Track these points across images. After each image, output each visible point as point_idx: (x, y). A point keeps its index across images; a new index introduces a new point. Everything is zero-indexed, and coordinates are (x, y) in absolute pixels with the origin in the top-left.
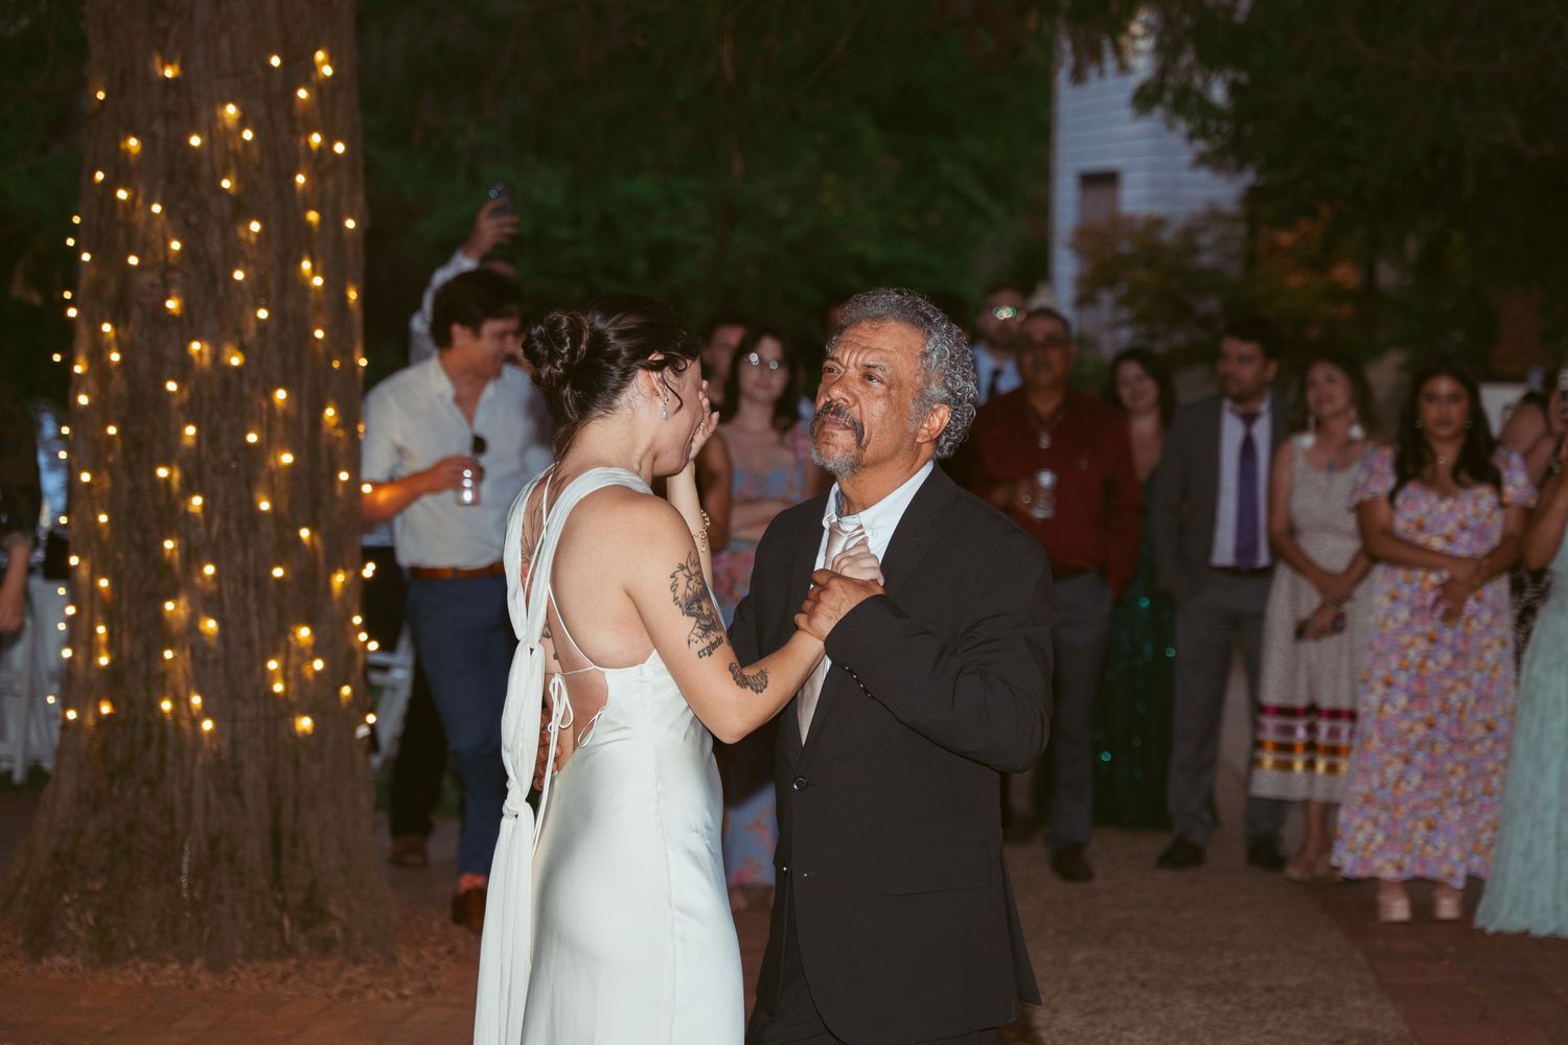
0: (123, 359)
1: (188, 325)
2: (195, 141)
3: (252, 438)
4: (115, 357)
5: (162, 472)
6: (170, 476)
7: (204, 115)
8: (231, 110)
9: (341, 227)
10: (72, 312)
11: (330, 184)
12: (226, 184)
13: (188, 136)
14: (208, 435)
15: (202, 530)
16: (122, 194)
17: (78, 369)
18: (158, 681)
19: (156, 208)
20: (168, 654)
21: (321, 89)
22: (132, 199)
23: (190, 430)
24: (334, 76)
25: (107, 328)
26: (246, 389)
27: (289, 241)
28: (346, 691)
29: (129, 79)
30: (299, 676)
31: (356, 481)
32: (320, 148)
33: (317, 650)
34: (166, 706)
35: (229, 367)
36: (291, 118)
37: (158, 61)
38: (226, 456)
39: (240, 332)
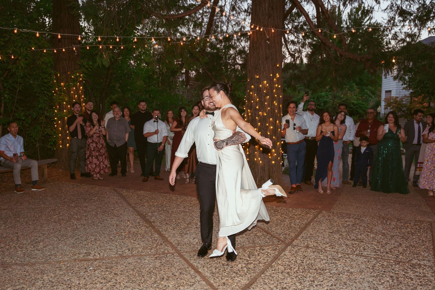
0: (251, 115)
1: (259, 110)
2: (261, 86)
3: (267, 125)
4: (250, 114)
7: (262, 82)
8: (265, 82)
9: (279, 97)
10: (245, 108)
11: (278, 91)
12: (265, 91)
13: (260, 85)
14: (262, 124)
16: (251, 93)
17: (245, 116)
18: (254, 156)
19: (255, 95)
20: (256, 153)
21: (277, 79)
22: (253, 94)
23: (259, 124)
24: (279, 77)
25: (249, 110)
26: (267, 118)
27: (273, 99)
28: (279, 158)
29: (252, 78)
30: (273, 156)
31: (281, 130)
32: (277, 87)
33: (275, 153)
34: (256, 159)
35: (264, 115)
36: (273, 83)
37: (256, 76)
38: (264, 127)
39: (266, 111)
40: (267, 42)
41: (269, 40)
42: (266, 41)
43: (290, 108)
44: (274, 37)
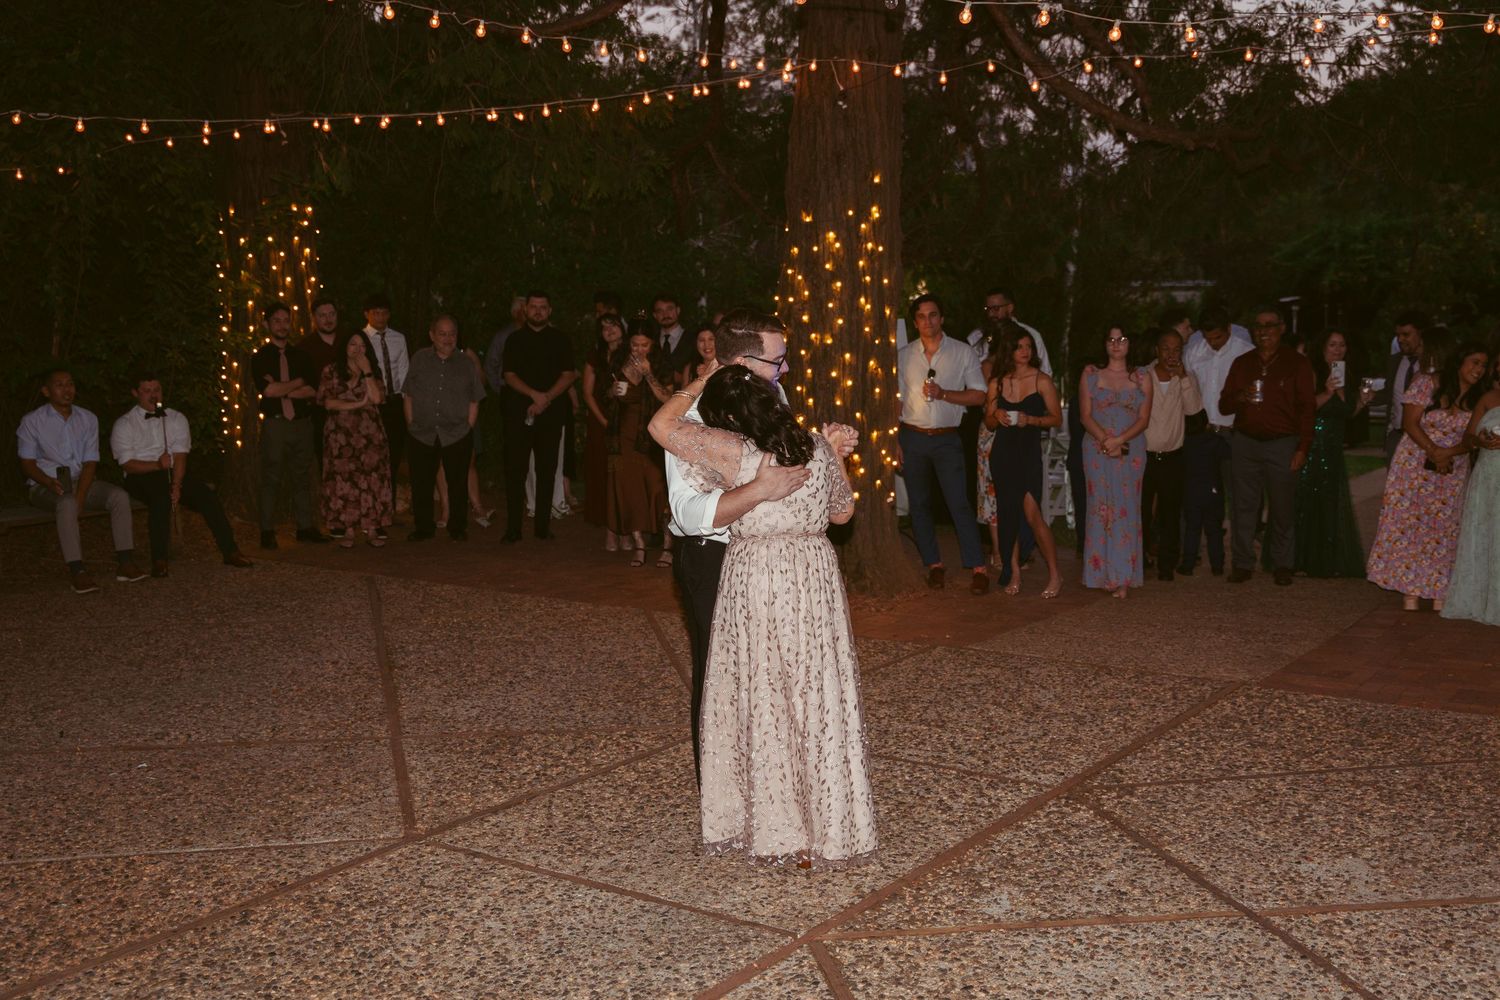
1: (812, 326)
2: (815, 249)
3: (834, 374)
5: (799, 388)
6: (802, 391)
7: (821, 237)
8: (831, 235)
9: (881, 282)
11: (876, 264)
12: (828, 266)
13: (814, 246)
14: (816, 373)
15: (813, 413)
16: (790, 271)
19: (800, 277)
21: (873, 224)
22: (793, 273)
23: (809, 371)
24: (880, 218)
26: (833, 353)
27: (855, 288)
28: (879, 482)
29: (796, 222)
32: (872, 249)
33: (862, 464)
35: (826, 344)
36: (859, 237)
37: (804, 215)
38: (824, 382)
39: (831, 329)
40: (841, 103)
41: (844, 96)
42: (836, 101)
43: (922, 316)
44: (863, 86)
